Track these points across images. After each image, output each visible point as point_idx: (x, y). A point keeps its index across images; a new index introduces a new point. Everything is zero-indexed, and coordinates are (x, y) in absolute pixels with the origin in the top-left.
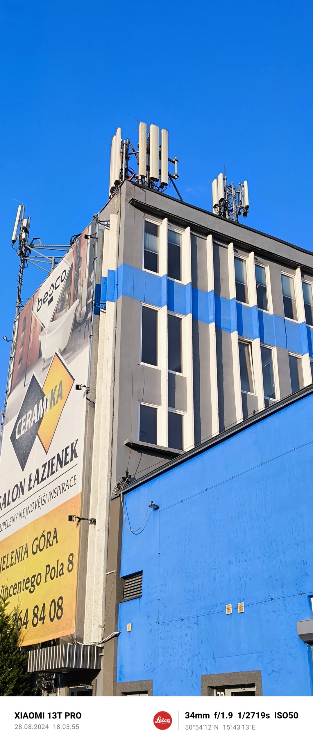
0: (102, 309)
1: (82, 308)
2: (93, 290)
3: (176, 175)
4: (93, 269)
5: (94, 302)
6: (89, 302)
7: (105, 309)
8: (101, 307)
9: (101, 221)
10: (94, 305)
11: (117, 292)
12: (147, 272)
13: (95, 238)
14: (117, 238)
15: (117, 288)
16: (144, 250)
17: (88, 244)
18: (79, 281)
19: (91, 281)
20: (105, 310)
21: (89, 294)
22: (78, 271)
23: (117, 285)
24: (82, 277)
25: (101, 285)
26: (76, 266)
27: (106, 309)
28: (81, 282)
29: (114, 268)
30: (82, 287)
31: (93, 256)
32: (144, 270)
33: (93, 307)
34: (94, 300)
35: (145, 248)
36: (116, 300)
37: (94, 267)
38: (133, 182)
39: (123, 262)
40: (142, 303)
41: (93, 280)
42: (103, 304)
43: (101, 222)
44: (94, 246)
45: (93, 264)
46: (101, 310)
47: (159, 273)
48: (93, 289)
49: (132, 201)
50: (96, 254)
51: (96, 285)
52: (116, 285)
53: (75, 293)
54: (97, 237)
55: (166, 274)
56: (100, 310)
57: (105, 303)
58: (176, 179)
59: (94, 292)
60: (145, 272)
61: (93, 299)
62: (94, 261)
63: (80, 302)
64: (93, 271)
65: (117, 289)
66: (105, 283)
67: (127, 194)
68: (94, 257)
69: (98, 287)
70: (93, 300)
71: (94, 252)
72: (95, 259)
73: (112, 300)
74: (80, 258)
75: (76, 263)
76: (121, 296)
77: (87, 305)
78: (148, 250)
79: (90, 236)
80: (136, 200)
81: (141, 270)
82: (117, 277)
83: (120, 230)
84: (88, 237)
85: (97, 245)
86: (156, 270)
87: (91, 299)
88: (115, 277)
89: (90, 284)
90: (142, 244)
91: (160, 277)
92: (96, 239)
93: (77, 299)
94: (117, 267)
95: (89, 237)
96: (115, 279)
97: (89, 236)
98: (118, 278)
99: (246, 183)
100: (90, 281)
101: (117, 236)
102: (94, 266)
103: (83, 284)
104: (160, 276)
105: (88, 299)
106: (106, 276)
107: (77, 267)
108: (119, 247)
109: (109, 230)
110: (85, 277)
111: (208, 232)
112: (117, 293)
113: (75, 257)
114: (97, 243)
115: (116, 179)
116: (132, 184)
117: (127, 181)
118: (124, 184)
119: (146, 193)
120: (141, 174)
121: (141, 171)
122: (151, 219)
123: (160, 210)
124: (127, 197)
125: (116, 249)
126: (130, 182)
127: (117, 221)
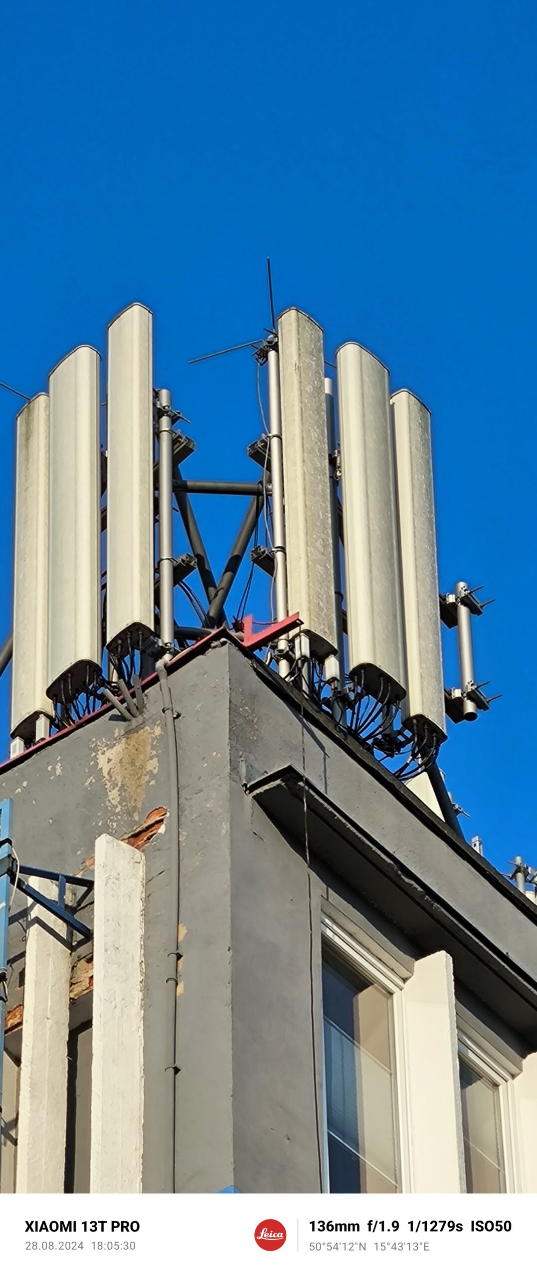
9: (23, 870)
16: (328, 1135)
35: (329, 1121)
67: (234, 730)
78: (343, 1135)
83: (178, 957)
115: (137, 619)
116: (257, 677)
117: (235, 649)
118: (200, 657)
119: (325, 754)
120: (313, 630)
121: (309, 609)
122: (351, 935)
123: (420, 889)
124: (237, 750)
125: (139, 1077)
126: (246, 658)
127: (142, 892)
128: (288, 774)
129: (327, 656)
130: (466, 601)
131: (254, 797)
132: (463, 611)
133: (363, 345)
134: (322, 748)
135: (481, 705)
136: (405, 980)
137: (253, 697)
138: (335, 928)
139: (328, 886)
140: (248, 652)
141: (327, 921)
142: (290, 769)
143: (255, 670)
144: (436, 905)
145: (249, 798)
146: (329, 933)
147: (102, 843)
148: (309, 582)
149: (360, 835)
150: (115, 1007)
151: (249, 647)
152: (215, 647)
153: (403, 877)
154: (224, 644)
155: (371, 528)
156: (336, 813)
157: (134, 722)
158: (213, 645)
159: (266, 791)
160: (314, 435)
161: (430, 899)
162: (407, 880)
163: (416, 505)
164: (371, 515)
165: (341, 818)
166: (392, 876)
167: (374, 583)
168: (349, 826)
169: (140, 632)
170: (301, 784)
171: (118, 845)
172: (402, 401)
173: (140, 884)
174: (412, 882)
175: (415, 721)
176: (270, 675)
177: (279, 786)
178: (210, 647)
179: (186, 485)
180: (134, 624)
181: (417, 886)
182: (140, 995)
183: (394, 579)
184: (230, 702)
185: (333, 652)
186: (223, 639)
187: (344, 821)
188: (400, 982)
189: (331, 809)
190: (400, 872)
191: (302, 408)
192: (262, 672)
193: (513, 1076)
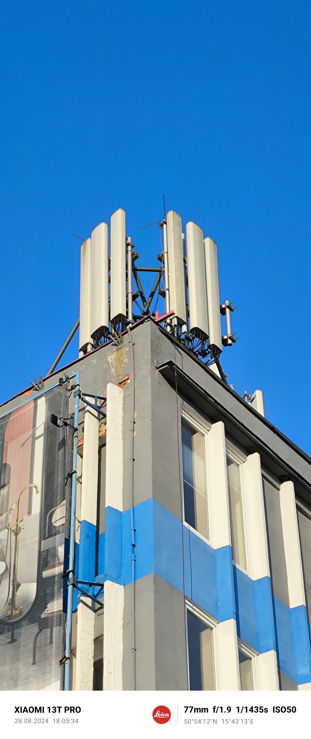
3: (230, 338)
5: (71, 575)
6: (47, 574)
9: (84, 394)
10: (72, 584)
11: (135, 563)
12: (191, 532)
13: (73, 428)
15: (134, 552)
16: (184, 481)
19: (56, 524)
23: (134, 545)
28: (12, 521)
29: (121, 508)
31: (60, 469)
32: (185, 524)
33: (71, 587)
34: (72, 571)
35: (184, 478)
36: (132, 583)
38: (161, 327)
39: (151, 496)
40: (187, 601)
41: (61, 522)
42: (95, 585)
43: (83, 396)
44: (62, 444)
46: (82, 598)
47: (209, 540)
50: (74, 464)
52: (128, 547)
54: (75, 425)
55: (230, 546)
57: (103, 585)
58: (230, 345)
60: (189, 530)
61: (67, 568)
64: (64, 502)
66: (90, 537)
67: (152, 349)
70: (69, 572)
71: (65, 458)
72: (69, 475)
73: (117, 581)
76: (152, 575)
78: (188, 481)
81: (182, 523)
82: (132, 527)
83: (134, 423)
84: (59, 421)
85: (74, 444)
87: (59, 569)
88: (123, 528)
89: (49, 529)
91: (213, 549)
92: (71, 430)
100: (49, 523)
101: (124, 434)
103: (19, 529)
104: (212, 546)
105: (43, 567)
108: (134, 460)
110: (30, 513)
111: (287, 472)
112: (133, 564)
114: (75, 439)
116: (160, 332)
117: (152, 322)
118: (141, 325)
119: (182, 357)
120: (178, 316)
121: (177, 309)
122: (191, 416)
123: (213, 401)
124: (153, 355)
125: (121, 462)
126: (156, 325)
127: (122, 402)
128: (170, 363)
129: (183, 325)
130: (228, 307)
131: (159, 371)
132: (228, 310)
133: (195, 222)
134: (181, 355)
135: (233, 341)
136: (208, 431)
137: (159, 338)
138: (186, 414)
139: (183, 400)
140: (157, 323)
141: (183, 411)
142: (171, 362)
143: (159, 329)
144: (219, 406)
145: (157, 371)
146: (184, 415)
147: (110, 386)
148: (177, 300)
149: (194, 383)
150: (114, 439)
151: (157, 322)
152: (146, 322)
153: (208, 397)
154: (149, 321)
155: (197, 283)
156: (186, 376)
157: (120, 346)
158: (145, 321)
159: (163, 369)
160: (179, 252)
161: (217, 404)
162: (209, 398)
163: (212, 275)
165: (187, 378)
166: (204, 397)
167: (198, 301)
168: (190, 380)
169: (122, 317)
170: (174, 366)
171: (114, 386)
172: (208, 241)
173: (122, 399)
174: (211, 399)
175: (212, 346)
176: (164, 331)
177: (167, 367)
178: (144, 322)
179: (136, 268)
180: (120, 314)
181: (212, 400)
182: (122, 435)
183: (205, 299)
184: (151, 340)
185: (185, 323)
186: (149, 319)
187: (188, 379)
188: (207, 432)
189: (184, 375)
190: (207, 396)
191: (174, 244)
192: (162, 330)
193: (244, 462)
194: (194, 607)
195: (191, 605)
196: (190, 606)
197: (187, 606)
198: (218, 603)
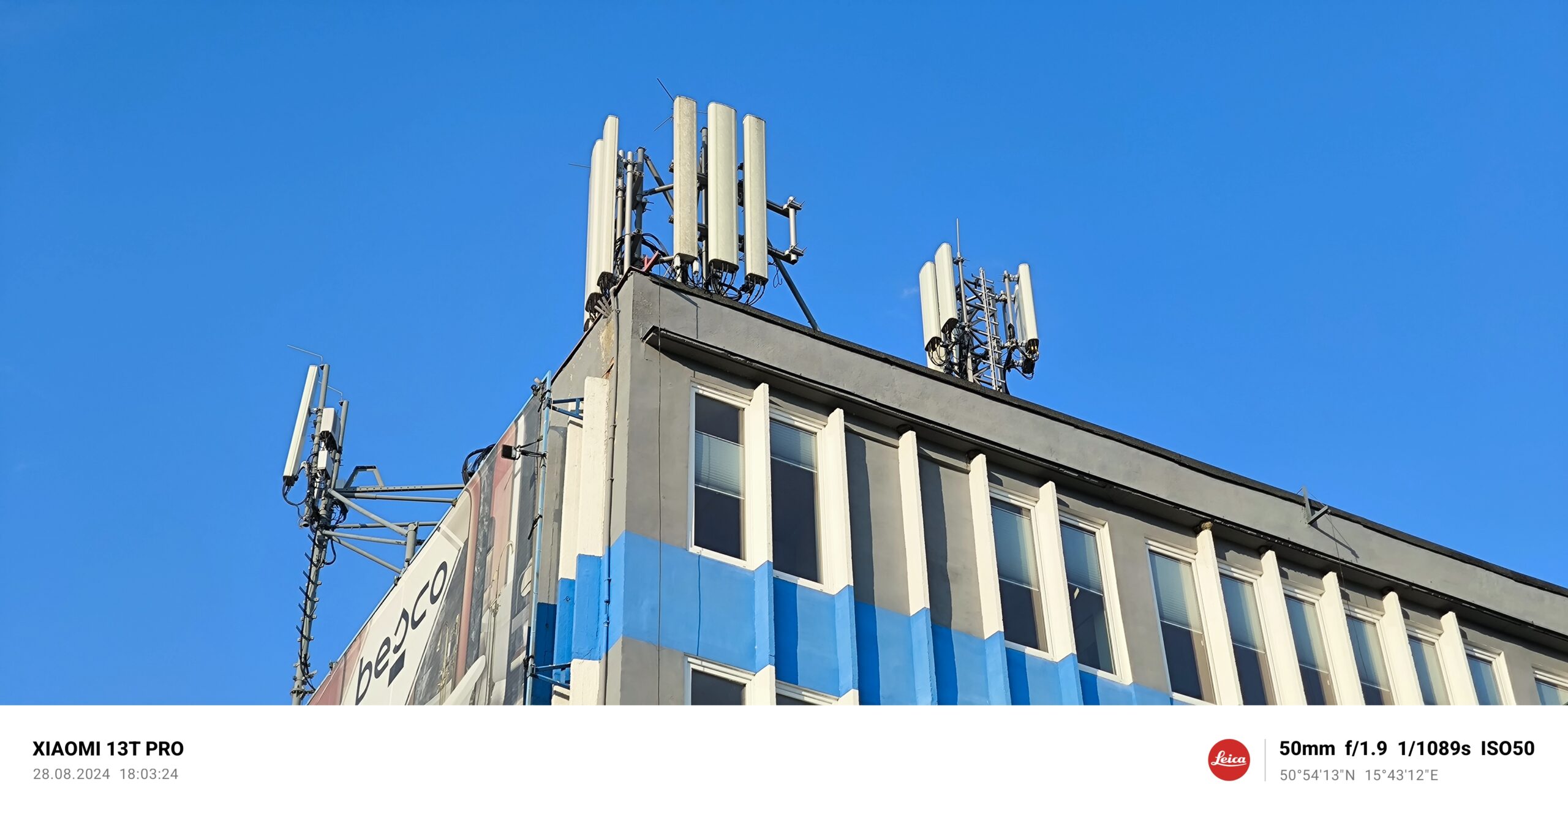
0: (560, 685)
1: (491, 686)
2: (530, 623)
3: (793, 252)
4: (531, 556)
5: (531, 662)
6: (514, 665)
7: (567, 685)
8: (554, 679)
9: (555, 402)
10: (531, 675)
11: (608, 627)
12: (704, 557)
13: (538, 454)
14: (606, 452)
15: (607, 612)
16: (696, 487)
17: (515, 476)
18: (486, 595)
19: (524, 594)
20: (568, 688)
21: (515, 637)
22: (483, 564)
23: (608, 602)
24: (494, 584)
25: (555, 606)
26: (477, 549)
27: (571, 685)
28: (493, 598)
29: (599, 551)
30: (495, 616)
31: (530, 513)
32: (695, 550)
33: (530, 680)
34: (532, 657)
35: (697, 480)
36: (604, 654)
37: (531, 548)
38: (654, 276)
39: (624, 529)
40: (690, 659)
41: (528, 589)
42: (563, 668)
43: (555, 405)
44: (534, 479)
45: (529, 539)
46: (556, 688)
47: (744, 560)
48: (528, 622)
49: (652, 333)
50: (540, 507)
51: (540, 606)
52: (603, 605)
53: (473, 634)
54: (542, 451)
55: (768, 561)
56: (551, 688)
57: (569, 666)
58: (794, 262)
59: (533, 631)
60: (699, 556)
61: (528, 653)
62: (533, 528)
63: (488, 667)
64: (531, 561)
65: (605, 616)
66: (569, 600)
67: (636, 313)
68: (533, 514)
69: (546, 615)
70: (528, 659)
71: (535, 499)
72: (535, 522)
73: (589, 656)
74: (491, 520)
75: (477, 539)
76: (621, 640)
77: (511, 675)
78: (707, 485)
79: (518, 450)
80: (664, 330)
81: (686, 550)
82: (606, 577)
83: (615, 427)
84: (514, 452)
85: (541, 476)
86: (735, 549)
87: (523, 655)
88: (602, 578)
89: (518, 603)
90: (687, 467)
91: (749, 571)
92: (539, 458)
93: (477, 658)
94: (607, 544)
95: (516, 453)
96: (600, 584)
97: (515, 449)
98: (609, 581)
99: (1024, 270)
100: (520, 593)
101: (607, 445)
102: (532, 543)
103: (497, 607)
104: (748, 568)
105: (512, 655)
106: (572, 576)
107: (481, 549)
108: (612, 480)
109: (581, 426)
110: (506, 583)
111: (903, 422)
112: (605, 629)
113: (475, 516)
114: (542, 470)
115: (603, 271)
117: (638, 274)
118: (626, 282)
119: (697, 307)
120: (682, 252)
121: (680, 243)
122: (715, 389)
123: (742, 359)
124: (638, 323)
125: (602, 485)
126: (645, 277)
127: (607, 399)
128: (654, 329)
129: (693, 262)
130: (791, 206)
131: (646, 343)
133: (717, 102)
134: (695, 304)
135: (798, 255)
136: (750, 400)
137: (650, 294)
138: (703, 388)
139: (695, 370)
140: (647, 273)
141: (699, 387)
142: (655, 327)
143: (654, 282)
145: (643, 344)
146: (701, 392)
147: (588, 381)
148: (680, 229)
149: (701, 345)
150: (590, 456)
154: (632, 273)
157: (609, 317)
158: (629, 275)
159: (650, 339)
160: (687, 156)
161: (749, 362)
164: (719, 185)
165: (688, 340)
166: (727, 357)
167: (719, 219)
168: (694, 343)
170: (662, 332)
171: (594, 380)
172: (749, 120)
173: (606, 395)
175: (749, 277)
176: (658, 279)
178: (628, 277)
180: (604, 273)
181: (739, 358)
182: (604, 447)
184: (633, 301)
185: (696, 259)
186: (631, 272)
187: (690, 341)
188: (748, 402)
189: (682, 338)
190: (729, 355)
191: (680, 146)
192: (657, 281)
193: (825, 426)
194: (704, 664)
195: (699, 662)
196: (696, 665)
197: (693, 666)
198: (755, 645)
